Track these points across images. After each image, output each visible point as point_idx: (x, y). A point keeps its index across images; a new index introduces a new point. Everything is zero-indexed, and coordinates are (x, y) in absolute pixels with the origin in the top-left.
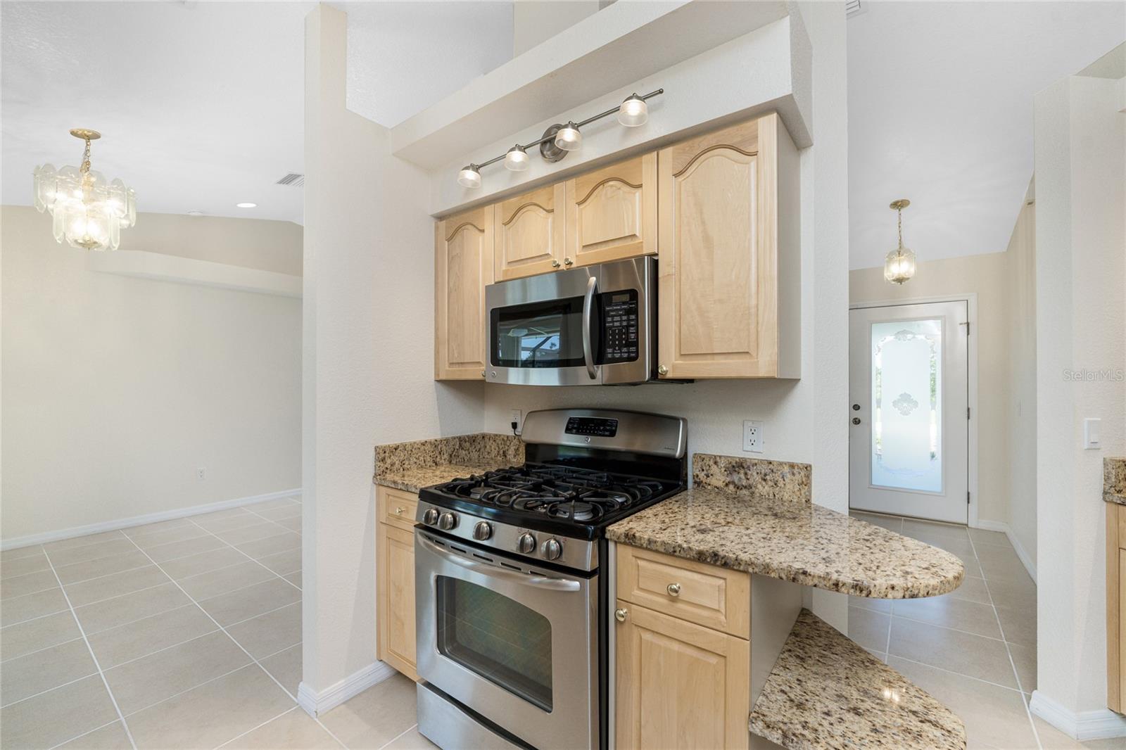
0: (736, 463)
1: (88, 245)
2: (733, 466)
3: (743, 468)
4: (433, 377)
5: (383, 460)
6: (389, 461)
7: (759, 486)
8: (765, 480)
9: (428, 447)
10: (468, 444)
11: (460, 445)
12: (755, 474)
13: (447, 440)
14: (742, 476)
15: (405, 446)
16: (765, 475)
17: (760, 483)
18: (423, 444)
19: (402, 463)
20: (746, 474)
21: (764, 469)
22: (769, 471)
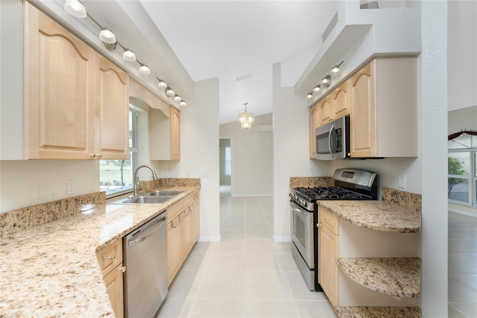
0: (394, 192)
1: (246, 129)
2: (393, 193)
3: (396, 194)
4: (309, 158)
5: (292, 181)
6: (293, 181)
7: (401, 202)
8: (403, 200)
9: (306, 179)
10: (322, 180)
11: (319, 180)
12: (400, 197)
13: (314, 178)
14: (396, 197)
15: (299, 178)
16: (403, 197)
17: (401, 201)
18: (305, 178)
19: (298, 183)
20: (397, 196)
21: (402, 194)
22: (404, 196)
